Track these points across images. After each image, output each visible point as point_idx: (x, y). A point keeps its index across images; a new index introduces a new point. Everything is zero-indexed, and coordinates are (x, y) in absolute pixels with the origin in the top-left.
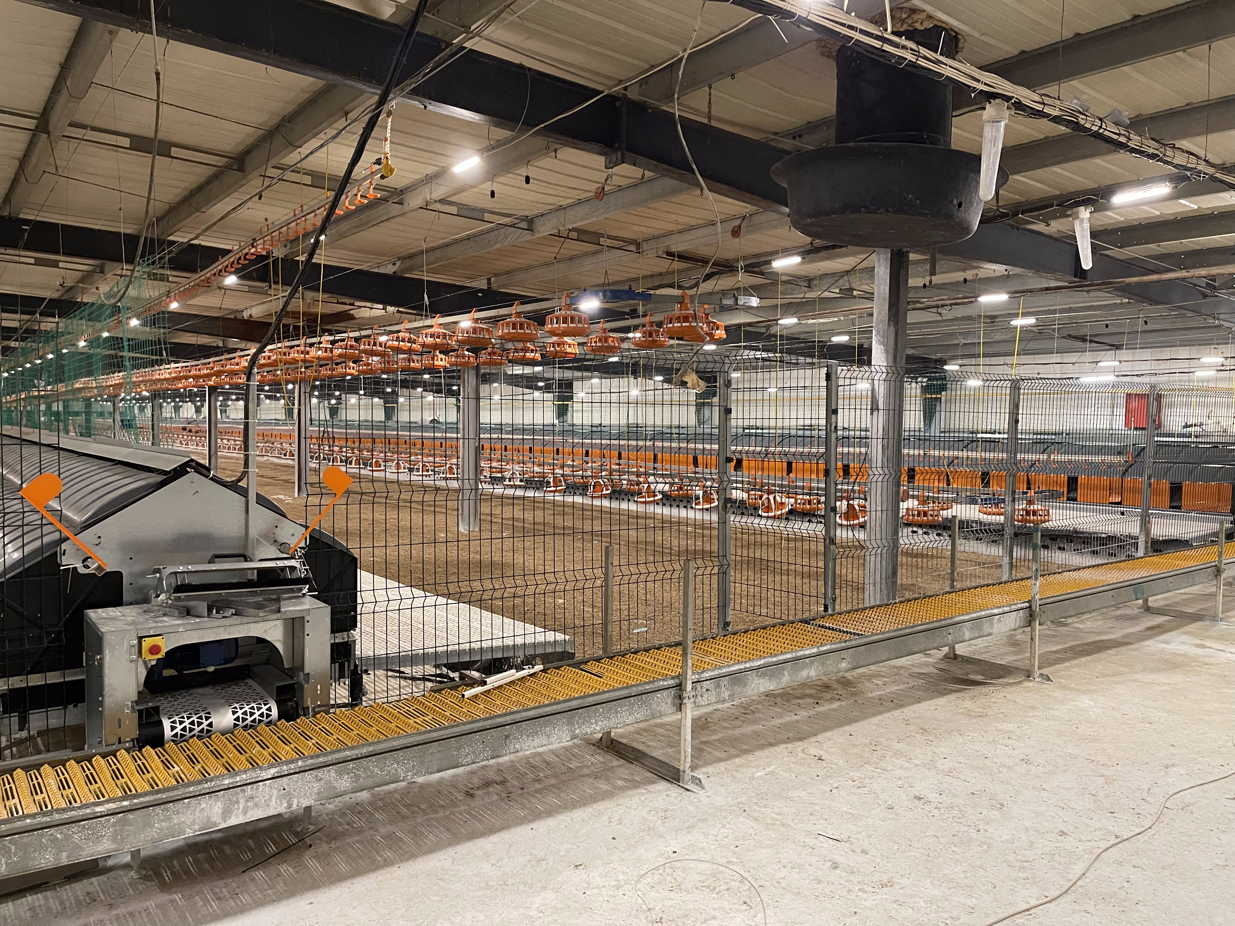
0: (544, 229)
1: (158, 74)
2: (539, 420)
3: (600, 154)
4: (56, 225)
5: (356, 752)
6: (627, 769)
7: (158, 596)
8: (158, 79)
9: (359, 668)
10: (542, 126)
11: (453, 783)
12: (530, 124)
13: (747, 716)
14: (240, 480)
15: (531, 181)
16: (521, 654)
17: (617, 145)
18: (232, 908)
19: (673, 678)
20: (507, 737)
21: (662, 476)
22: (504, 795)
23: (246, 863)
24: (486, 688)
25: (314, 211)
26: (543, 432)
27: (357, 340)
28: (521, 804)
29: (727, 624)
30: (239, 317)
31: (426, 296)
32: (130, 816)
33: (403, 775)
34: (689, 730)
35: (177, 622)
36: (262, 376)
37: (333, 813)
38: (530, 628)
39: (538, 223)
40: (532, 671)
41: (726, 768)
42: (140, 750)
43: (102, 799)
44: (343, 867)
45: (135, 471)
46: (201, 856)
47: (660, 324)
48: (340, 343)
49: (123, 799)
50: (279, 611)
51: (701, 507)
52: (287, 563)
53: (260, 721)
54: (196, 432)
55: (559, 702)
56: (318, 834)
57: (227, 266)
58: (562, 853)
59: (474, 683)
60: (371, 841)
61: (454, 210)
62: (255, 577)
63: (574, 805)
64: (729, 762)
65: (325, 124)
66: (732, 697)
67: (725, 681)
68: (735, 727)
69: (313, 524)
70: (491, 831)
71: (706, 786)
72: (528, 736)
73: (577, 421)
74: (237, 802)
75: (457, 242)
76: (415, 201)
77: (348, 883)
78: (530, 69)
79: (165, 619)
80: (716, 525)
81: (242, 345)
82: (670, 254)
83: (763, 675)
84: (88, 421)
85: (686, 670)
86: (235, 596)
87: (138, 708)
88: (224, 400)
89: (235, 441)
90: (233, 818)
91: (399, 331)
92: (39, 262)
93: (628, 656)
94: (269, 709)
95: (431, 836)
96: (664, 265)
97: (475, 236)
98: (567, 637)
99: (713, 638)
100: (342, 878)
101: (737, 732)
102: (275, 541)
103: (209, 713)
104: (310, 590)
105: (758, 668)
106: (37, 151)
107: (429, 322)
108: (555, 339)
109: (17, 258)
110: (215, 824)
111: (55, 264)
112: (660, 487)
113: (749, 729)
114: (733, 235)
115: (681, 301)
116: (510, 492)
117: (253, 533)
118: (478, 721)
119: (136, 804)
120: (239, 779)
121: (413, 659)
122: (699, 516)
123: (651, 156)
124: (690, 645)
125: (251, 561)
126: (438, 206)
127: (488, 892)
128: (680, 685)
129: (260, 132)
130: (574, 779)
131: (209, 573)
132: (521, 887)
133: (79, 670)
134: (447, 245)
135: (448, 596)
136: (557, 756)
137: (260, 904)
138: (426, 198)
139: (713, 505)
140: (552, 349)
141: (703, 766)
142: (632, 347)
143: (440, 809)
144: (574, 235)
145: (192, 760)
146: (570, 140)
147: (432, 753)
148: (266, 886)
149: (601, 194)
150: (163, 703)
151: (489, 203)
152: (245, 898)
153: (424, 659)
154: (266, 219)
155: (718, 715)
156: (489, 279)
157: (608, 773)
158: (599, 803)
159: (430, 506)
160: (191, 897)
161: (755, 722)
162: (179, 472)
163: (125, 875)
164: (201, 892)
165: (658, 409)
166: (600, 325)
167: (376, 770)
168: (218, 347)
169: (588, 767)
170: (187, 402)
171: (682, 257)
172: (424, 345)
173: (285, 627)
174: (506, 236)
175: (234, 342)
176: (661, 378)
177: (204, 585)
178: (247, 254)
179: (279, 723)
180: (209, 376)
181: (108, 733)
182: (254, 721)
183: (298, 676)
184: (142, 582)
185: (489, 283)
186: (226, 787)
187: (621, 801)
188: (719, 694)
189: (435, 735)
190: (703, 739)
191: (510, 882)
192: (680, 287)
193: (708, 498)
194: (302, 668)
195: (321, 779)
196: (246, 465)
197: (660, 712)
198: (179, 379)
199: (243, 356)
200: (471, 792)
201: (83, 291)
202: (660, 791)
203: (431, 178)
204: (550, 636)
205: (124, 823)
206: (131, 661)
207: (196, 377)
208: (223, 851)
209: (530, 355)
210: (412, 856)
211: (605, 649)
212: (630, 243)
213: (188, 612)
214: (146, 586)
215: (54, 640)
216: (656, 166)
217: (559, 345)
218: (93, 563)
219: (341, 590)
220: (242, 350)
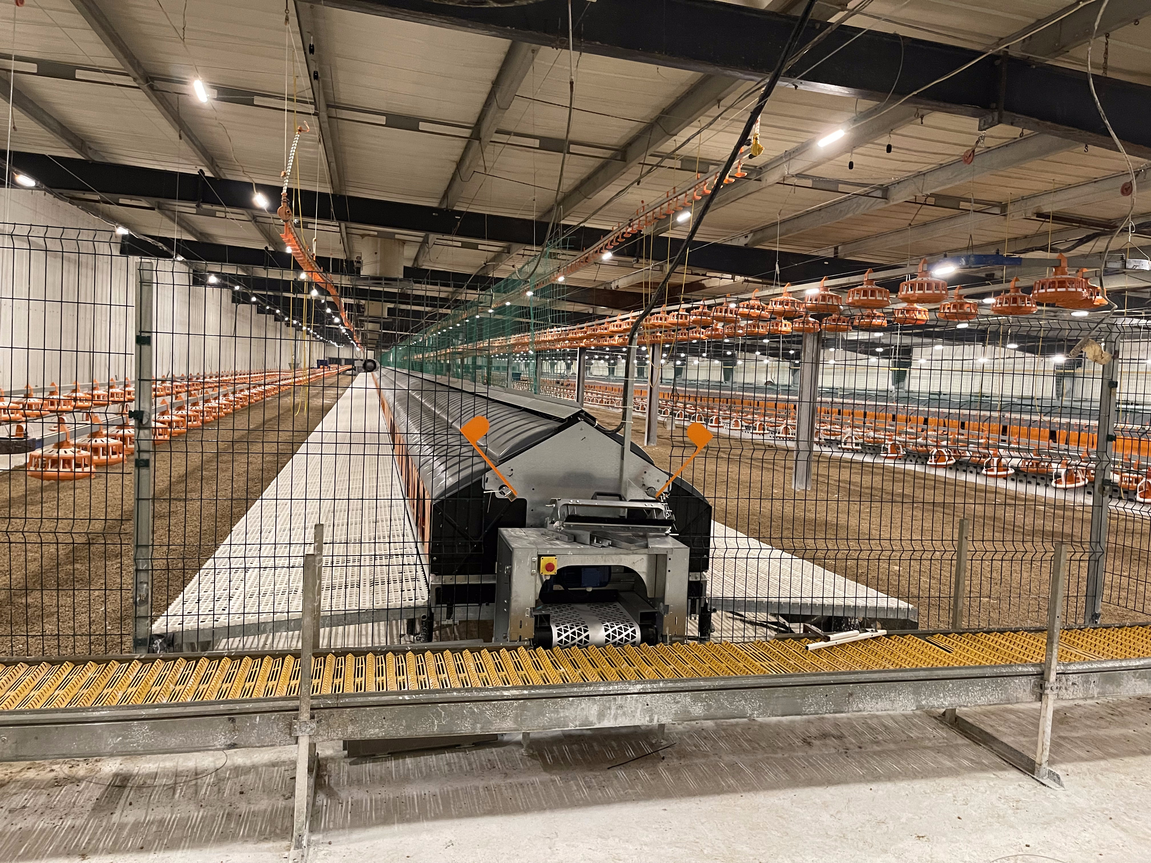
0: (899, 196)
1: (572, 83)
2: (872, 386)
3: (974, 116)
4: (483, 215)
5: (709, 683)
6: (973, 750)
7: (553, 523)
8: (572, 87)
9: (709, 607)
10: (915, 93)
11: (791, 728)
12: (901, 92)
13: (1114, 718)
14: (618, 430)
15: (892, 149)
16: (861, 615)
17: (994, 105)
18: (600, 798)
19: (1034, 665)
20: (851, 695)
21: (1019, 450)
22: (841, 750)
23: (610, 761)
24: (829, 644)
25: (685, 192)
26: (877, 397)
27: (710, 307)
28: (859, 762)
29: (1096, 616)
30: (608, 288)
31: (777, 266)
32: (529, 703)
33: (750, 712)
34: (1049, 723)
35: (567, 546)
36: (624, 339)
37: (682, 733)
38: (872, 592)
39: (893, 190)
40: (875, 634)
41: (1088, 769)
42: (535, 649)
43: (508, 686)
44: (692, 784)
45: (536, 417)
46: (575, 747)
47: (1028, 290)
48: (695, 311)
49: (524, 688)
50: (647, 547)
51: (1063, 486)
52: (655, 505)
53: (626, 641)
54: (568, 385)
55: (906, 670)
56: (669, 749)
57: (607, 245)
58: (903, 820)
59: (816, 638)
60: (716, 766)
61: (809, 183)
62: (626, 515)
63: (915, 775)
64: (1091, 764)
65: (697, 114)
66: (1103, 694)
67: (1094, 677)
68: (1099, 727)
69: (676, 475)
70: (829, 782)
71: (1065, 784)
72: (872, 698)
73: (914, 387)
74: (610, 708)
75: (808, 213)
76: (773, 177)
77: (697, 799)
78: (904, 37)
79: (558, 542)
80: (1090, 509)
81: (609, 312)
82: (1039, 215)
83: (1142, 677)
84: (489, 373)
85: (1051, 660)
86: (612, 530)
87: (534, 614)
88: (589, 359)
89: (597, 394)
90: (606, 721)
91: (749, 299)
92: (464, 245)
93: (979, 635)
94: (634, 632)
95: (771, 774)
96: (1033, 227)
97: (827, 207)
98: (911, 606)
99: (1081, 629)
100: (691, 794)
101: (1102, 732)
102: (644, 485)
103: (586, 627)
104: (673, 531)
105: (1137, 668)
106: (470, 155)
107: (778, 290)
108: (904, 305)
109: (450, 243)
110: (592, 724)
111: (475, 247)
112: (1015, 462)
113: (1116, 732)
114: (1122, 192)
115: (1057, 265)
116: (848, 456)
117: (626, 476)
118: (823, 674)
119: (533, 694)
120: (613, 688)
121: (757, 606)
122: (1060, 495)
123: (1030, 114)
124: (1057, 633)
125: (625, 500)
126: (796, 181)
127: (828, 840)
128: (1042, 674)
129: (642, 125)
130: (915, 749)
131: (590, 508)
132: (861, 844)
133: (491, 575)
134: (798, 217)
135: (794, 551)
136: (896, 723)
137: (623, 799)
138: (784, 173)
139: (1078, 485)
140: (900, 315)
141: (1061, 762)
142: (992, 313)
143: (779, 751)
144: (931, 201)
145: (575, 665)
146: (942, 104)
147: (778, 697)
148: (627, 785)
149: (970, 157)
150: (551, 611)
151: (846, 175)
152: (610, 792)
153: (768, 607)
154: (643, 202)
155: (1079, 711)
156: (836, 248)
157: (952, 750)
158: (942, 779)
159: (769, 463)
160: (567, 781)
161: (1124, 725)
162: (572, 420)
163: (517, 751)
164: (574, 778)
165: (1018, 379)
166: (956, 291)
167: (726, 703)
168: (588, 314)
169: (929, 740)
170: (560, 360)
171: (1057, 218)
172: (772, 312)
173: (649, 561)
174: (859, 205)
175: (602, 310)
176: (1015, 346)
177: (589, 517)
178: (624, 233)
179: (642, 645)
180: (581, 339)
181: (513, 631)
182: (621, 640)
183: (659, 607)
184: (541, 509)
185: (836, 253)
186: (601, 693)
187: (967, 781)
188: (1087, 689)
189: (781, 680)
190: (1062, 734)
191: (850, 836)
192: (1053, 250)
193: (1071, 477)
194: (663, 599)
195: (678, 702)
196: (624, 417)
197: (1017, 698)
198: (558, 340)
199: (611, 322)
200: (809, 740)
201: (494, 268)
202: (1011, 779)
203: (790, 154)
204: (893, 603)
205: (524, 708)
206: (532, 574)
207: (571, 340)
208: (592, 746)
209: (876, 322)
210: (752, 788)
211: (954, 624)
212: (994, 206)
213: (575, 539)
214: (543, 514)
215: (475, 550)
216: (1037, 123)
217: (908, 311)
218: (507, 491)
219: (696, 534)
220: (610, 317)
